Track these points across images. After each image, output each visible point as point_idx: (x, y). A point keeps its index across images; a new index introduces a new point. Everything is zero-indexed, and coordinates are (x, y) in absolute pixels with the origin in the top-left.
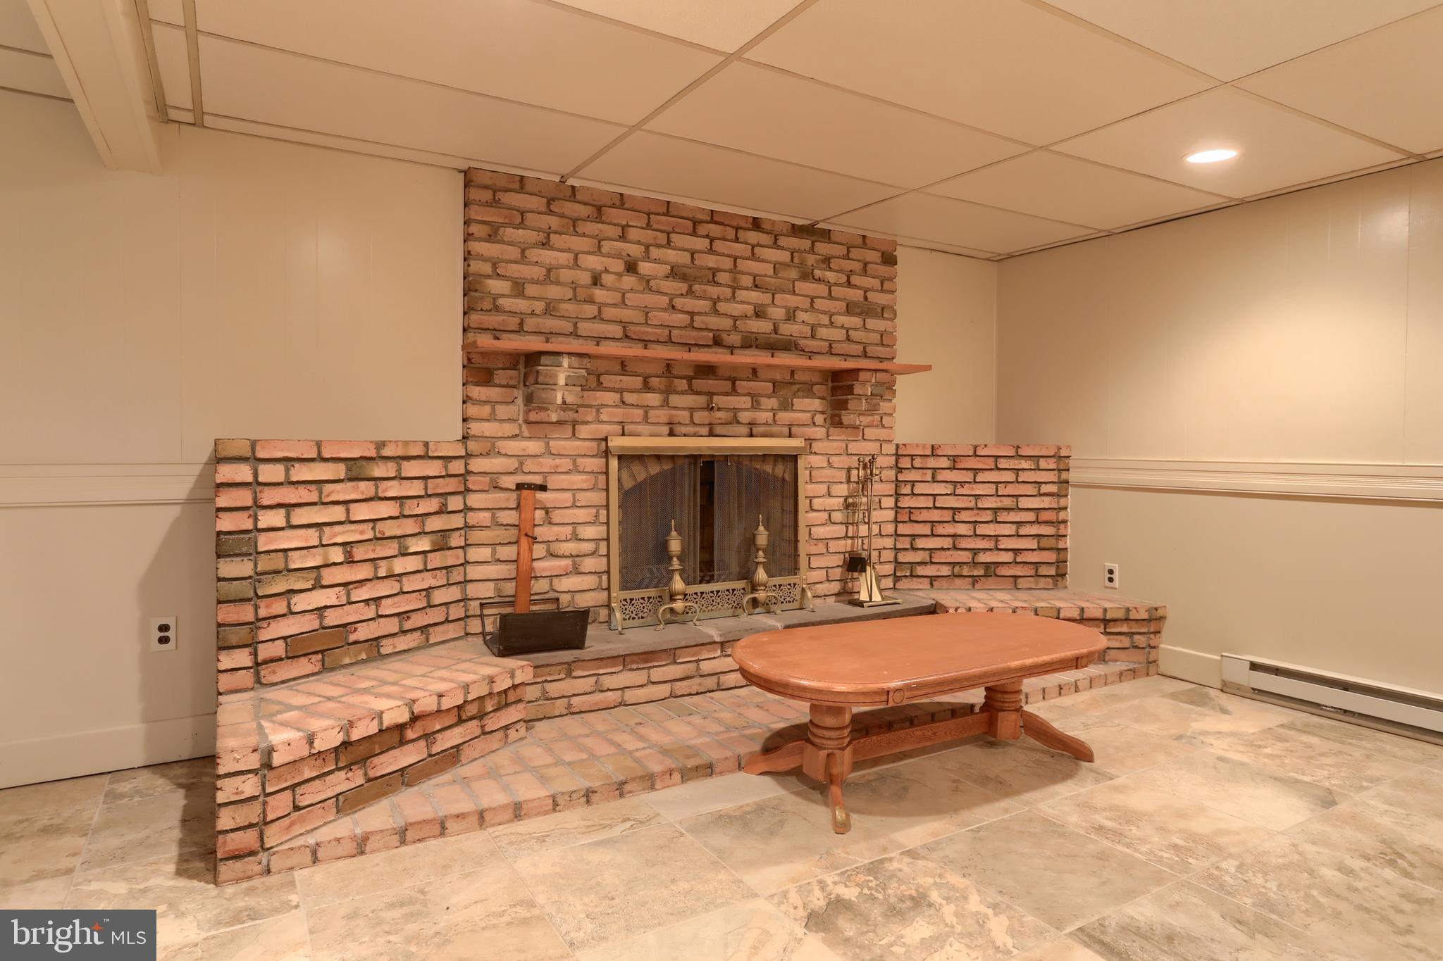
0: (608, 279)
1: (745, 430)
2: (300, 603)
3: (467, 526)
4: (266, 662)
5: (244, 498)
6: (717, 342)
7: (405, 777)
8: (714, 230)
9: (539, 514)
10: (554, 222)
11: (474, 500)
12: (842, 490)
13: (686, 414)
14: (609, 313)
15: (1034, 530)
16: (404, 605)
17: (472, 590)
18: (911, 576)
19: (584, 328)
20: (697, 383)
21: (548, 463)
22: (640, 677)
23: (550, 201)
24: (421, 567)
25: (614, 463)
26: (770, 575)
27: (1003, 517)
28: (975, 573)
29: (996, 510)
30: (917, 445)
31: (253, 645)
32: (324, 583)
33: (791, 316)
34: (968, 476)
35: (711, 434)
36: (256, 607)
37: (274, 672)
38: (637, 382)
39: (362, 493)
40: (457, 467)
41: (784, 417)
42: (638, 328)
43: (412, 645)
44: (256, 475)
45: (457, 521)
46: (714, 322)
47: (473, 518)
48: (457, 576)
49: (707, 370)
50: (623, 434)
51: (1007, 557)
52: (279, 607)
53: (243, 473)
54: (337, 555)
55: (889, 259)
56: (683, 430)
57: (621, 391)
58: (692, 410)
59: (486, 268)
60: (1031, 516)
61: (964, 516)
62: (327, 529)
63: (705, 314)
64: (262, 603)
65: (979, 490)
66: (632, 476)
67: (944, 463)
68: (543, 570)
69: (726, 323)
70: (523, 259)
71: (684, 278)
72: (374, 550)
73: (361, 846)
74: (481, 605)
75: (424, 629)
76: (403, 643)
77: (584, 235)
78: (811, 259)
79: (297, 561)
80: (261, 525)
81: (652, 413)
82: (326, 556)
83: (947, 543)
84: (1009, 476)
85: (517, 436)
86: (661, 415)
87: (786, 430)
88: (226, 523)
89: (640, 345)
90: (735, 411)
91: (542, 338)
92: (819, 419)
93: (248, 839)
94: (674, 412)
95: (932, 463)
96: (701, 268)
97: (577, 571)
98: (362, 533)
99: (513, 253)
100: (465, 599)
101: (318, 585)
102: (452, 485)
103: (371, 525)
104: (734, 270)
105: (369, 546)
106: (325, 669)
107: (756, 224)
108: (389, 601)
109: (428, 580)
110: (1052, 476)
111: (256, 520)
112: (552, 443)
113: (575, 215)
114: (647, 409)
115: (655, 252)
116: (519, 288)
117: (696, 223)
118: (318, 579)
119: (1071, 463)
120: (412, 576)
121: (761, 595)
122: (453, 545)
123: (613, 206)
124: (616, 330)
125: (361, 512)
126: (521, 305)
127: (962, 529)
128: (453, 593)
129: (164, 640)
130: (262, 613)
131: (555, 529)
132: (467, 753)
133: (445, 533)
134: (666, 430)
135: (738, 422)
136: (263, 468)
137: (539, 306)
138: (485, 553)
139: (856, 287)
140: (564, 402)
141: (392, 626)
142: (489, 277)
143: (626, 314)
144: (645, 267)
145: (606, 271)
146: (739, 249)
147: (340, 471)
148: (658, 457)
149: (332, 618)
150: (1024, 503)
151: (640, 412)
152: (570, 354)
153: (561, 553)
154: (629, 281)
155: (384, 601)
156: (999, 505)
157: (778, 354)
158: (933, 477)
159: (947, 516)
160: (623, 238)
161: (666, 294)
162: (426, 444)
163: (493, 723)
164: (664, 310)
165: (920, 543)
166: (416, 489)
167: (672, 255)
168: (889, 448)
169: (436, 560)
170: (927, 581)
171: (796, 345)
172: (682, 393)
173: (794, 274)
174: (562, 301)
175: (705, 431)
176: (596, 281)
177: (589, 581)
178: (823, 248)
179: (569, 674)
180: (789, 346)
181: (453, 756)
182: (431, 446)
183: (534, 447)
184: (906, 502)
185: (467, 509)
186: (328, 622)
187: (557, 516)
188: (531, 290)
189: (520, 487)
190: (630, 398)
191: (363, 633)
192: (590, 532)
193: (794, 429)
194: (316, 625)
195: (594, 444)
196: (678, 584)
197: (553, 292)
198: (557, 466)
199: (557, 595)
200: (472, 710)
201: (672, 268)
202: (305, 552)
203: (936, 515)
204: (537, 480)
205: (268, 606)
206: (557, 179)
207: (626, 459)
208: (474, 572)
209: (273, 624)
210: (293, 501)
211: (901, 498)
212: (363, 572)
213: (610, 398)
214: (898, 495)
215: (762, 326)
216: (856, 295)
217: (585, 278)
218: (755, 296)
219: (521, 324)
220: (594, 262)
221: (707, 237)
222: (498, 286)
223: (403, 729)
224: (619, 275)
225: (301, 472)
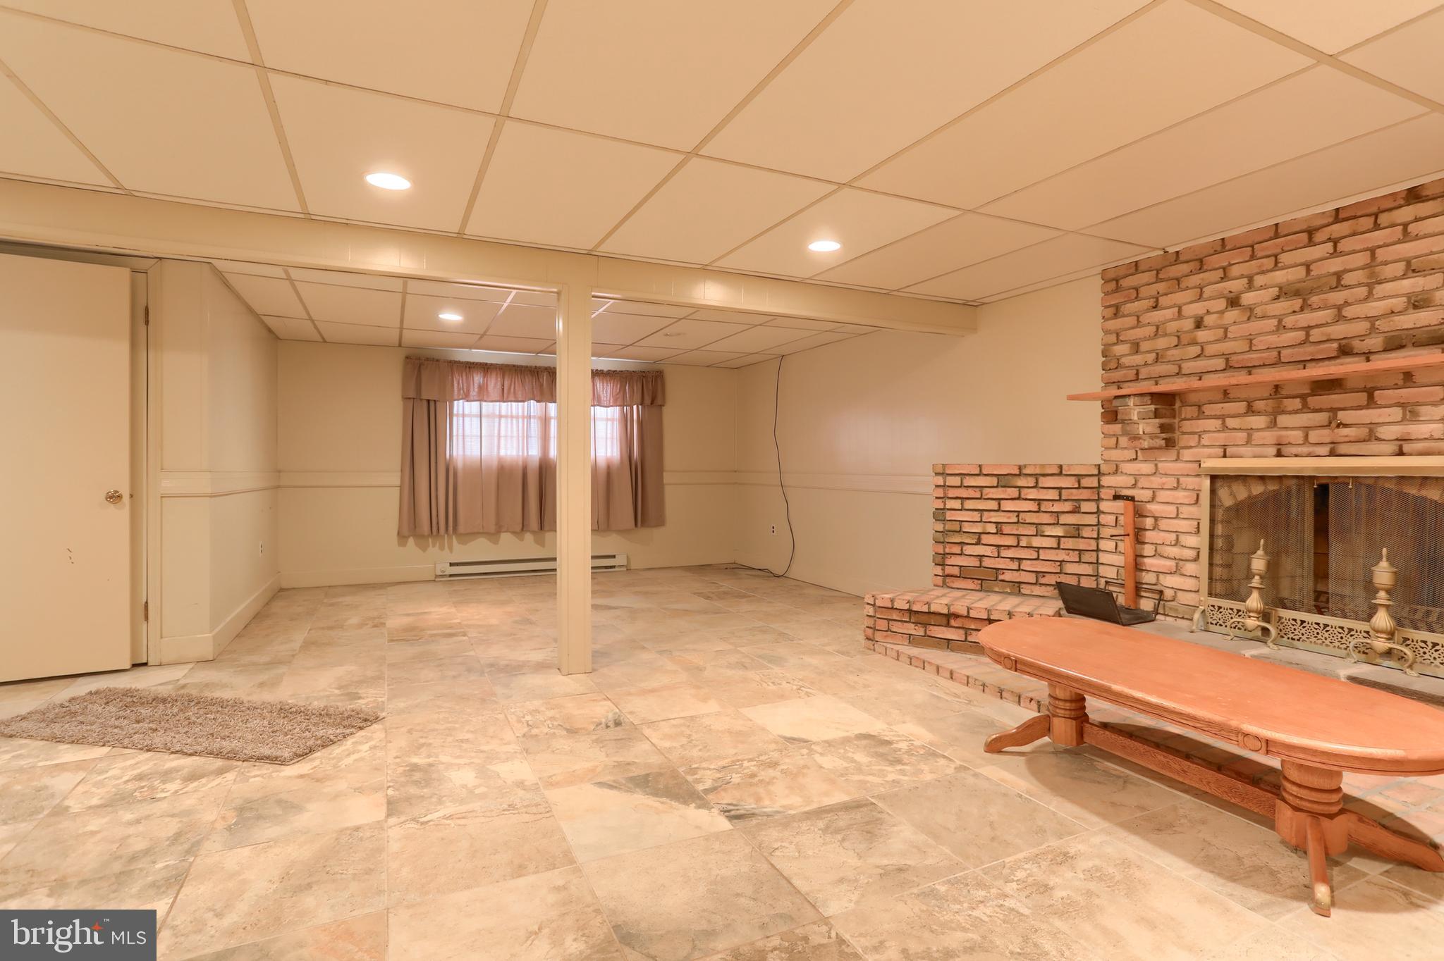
0: (1209, 320)
1: (1390, 448)
2: (969, 550)
3: (1098, 524)
4: (949, 575)
5: (941, 492)
6: (1345, 351)
7: (948, 644)
8: (1339, 230)
9: (1150, 522)
10: (1161, 287)
11: (1105, 506)
13: (1298, 433)
14: (1210, 349)
16: (1040, 567)
19: (1188, 367)
20: (1313, 401)
21: (1157, 481)
23: (1158, 271)
24: (1055, 546)
25: (1208, 483)
31: (941, 565)
32: (982, 542)
35: (1332, 454)
36: (945, 548)
37: (953, 582)
38: (1242, 407)
39: (1009, 495)
40: (1093, 482)
42: (1240, 357)
43: (1046, 594)
44: (945, 482)
45: (1092, 520)
46: (1340, 330)
47: (1103, 519)
48: (1090, 558)
49: (1333, 385)
50: (1225, 456)
52: (957, 550)
53: (940, 481)
54: (992, 528)
56: (1294, 450)
57: (1222, 418)
58: (1306, 430)
59: (1116, 338)
62: (985, 513)
63: (1327, 324)
64: (948, 546)
66: (1232, 494)
68: (1152, 565)
69: (1359, 328)
70: (1139, 324)
71: (1297, 293)
72: (1017, 530)
74: (1107, 582)
76: (1037, 590)
77: (1187, 288)
79: (967, 527)
80: (947, 507)
81: (1256, 435)
82: (984, 528)
85: (1134, 459)
86: (1270, 436)
89: (1244, 372)
90: (1374, 426)
91: (1152, 382)
93: (870, 633)
94: (1284, 433)
96: (1319, 277)
97: (1177, 571)
98: (1009, 518)
99: (1131, 321)
101: (980, 543)
102: (1086, 494)
103: (1016, 514)
104: (1371, 264)
105: (1015, 526)
106: (983, 590)
108: (1029, 562)
109: (1061, 556)
111: (945, 504)
112: (1160, 465)
113: (1180, 274)
114: (1250, 432)
115: (1259, 280)
116: (1136, 348)
117: (1310, 232)
118: (979, 539)
120: (1047, 550)
121: (1380, 644)
122: (1085, 536)
123: (1216, 252)
124: (1219, 363)
126: (1137, 359)
128: (1085, 569)
130: (947, 550)
131: (1162, 534)
133: (1078, 527)
134: (1273, 451)
135: (1380, 440)
136: (949, 478)
137: (1152, 356)
138: (1111, 546)
140: (1144, 433)
141: (1031, 578)
142: (1114, 344)
143: (1227, 347)
144: (1248, 298)
145: (1208, 312)
146: (1381, 236)
147: (994, 481)
148: (1262, 478)
149: (987, 563)
151: (1245, 435)
153: (1166, 555)
154: (1233, 314)
155: (1024, 561)
160: (1228, 277)
161: (1274, 317)
162: (1061, 467)
164: (1272, 333)
166: (1052, 495)
167: (1280, 277)
169: (1069, 543)
172: (1296, 412)
174: (1168, 349)
175: (1325, 450)
176: (1199, 324)
177: (1184, 581)
182: (1064, 467)
183: (1146, 468)
185: (1100, 512)
186: (984, 564)
187: (1163, 524)
188: (1145, 346)
190: (1231, 422)
191: (1007, 576)
192: (1192, 541)
194: (977, 564)
196: (1255, 602)
197: (1161, 343)
198: (1164, 484)
199: (1162, 588)
201: (1281, 288)
202: (971, 523)
204: (1147, 494)
205: (950, 548)
207: (1219, 479)
208: (1103, 558)
209: (953, 557)
210: (965, 496)
212: (1010, 541)
213: (1214, 424)
215: (1424, 319)
217: (1188, 324)
218: (1409, 284)
219: (1137, 374)
220: (1197, 309)
221: (1329, 240)
222: (1121, 349)
223: (948, 618)
224: (1222, 312)
225: (970, 481)
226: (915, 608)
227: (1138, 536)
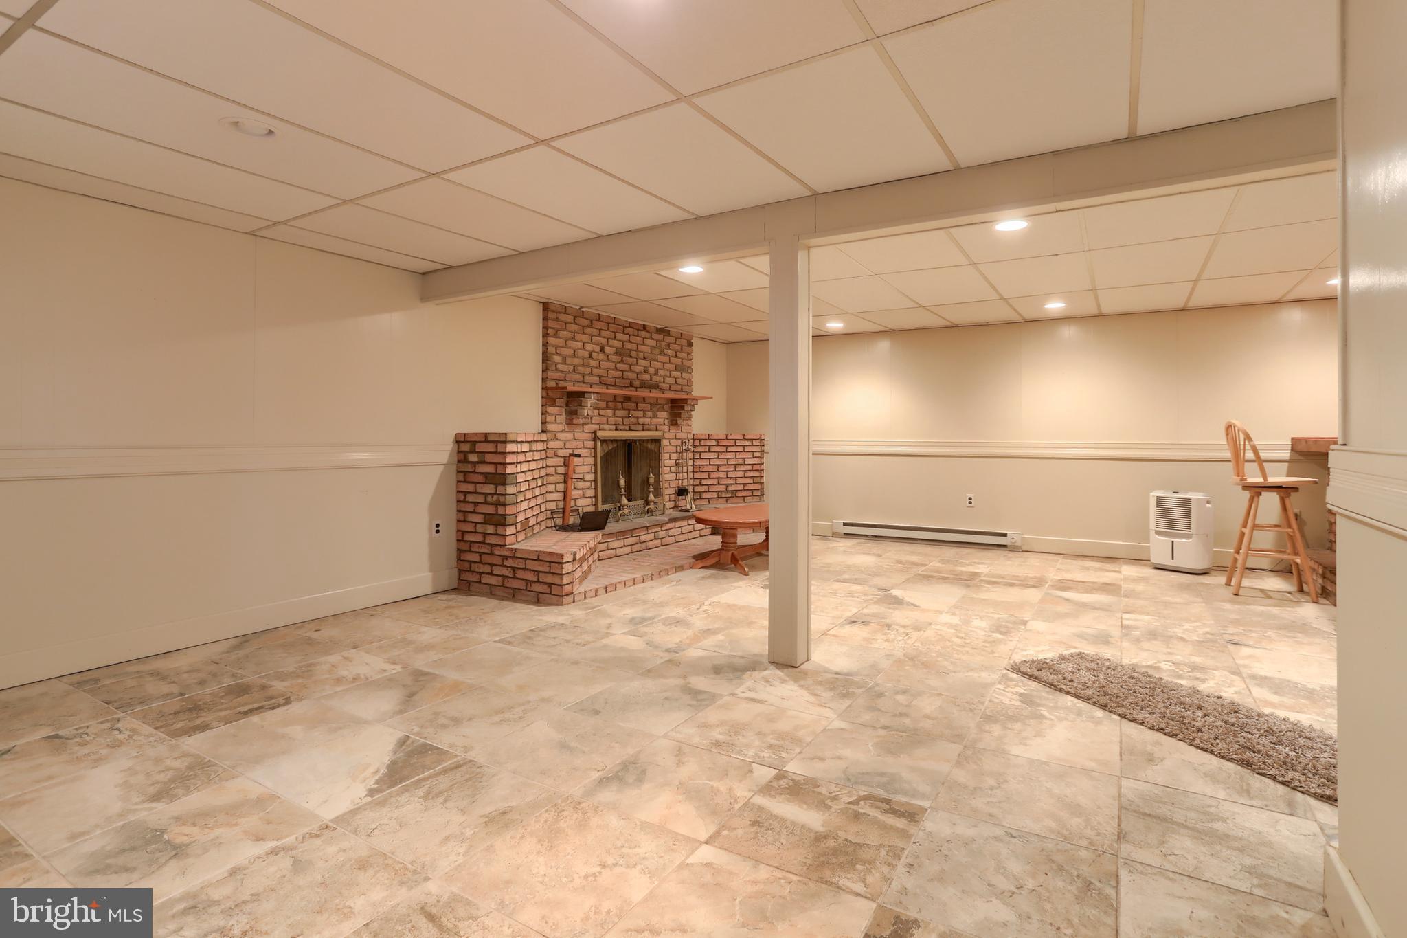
0: (594, 355)
1: (641, 427)
3: (547, 474)
6: (631, 385)
8: (631, 331)
10: (576, 328)
11: (550, 462)
12: (674, 456)
13: (621, 419)
14: (595, 371)
15: (752, 474)
17: (548, 505)
18: (700, 498)
20: (625, 405)
21: (575, 444)
22: (622, 543)
23: (575, 317)
24: (540, 493)
25: (599, 444)
26: (655, 497)
27: (738, 468)
28: (728, 496)
29: (735, 465)
30: (702, 434)
31: (515, 524)
33: (656, 372)
34: (724, 449)
35: (630, 429)
37: (518, 537)
38: (605, 404)
39: (531, 457)
40: (545, 446)
41: (655, 421)
42: (604, 379)
45: (545, 472)
46: (630, 375)
47: (548, 470)
48: (545, 498)
49: (628, 399)
50: (601, 430)
51: (741, 487)
54: (527, 485)
55: (690, 344)
56: (621, 427)
57: (599, 409)
58: (623, 418)
59: (552, 350)
60: (749, 468)
61: (722, 468)
63: (627, 371)
65: (729, 456)
67: (714, 443)
69: (634, 376)
70: (566, 345)
71: (620, 354)
74: (552, 513)
75: (540, 523)
77: (586, 334)
78: (663, 344)
80: (517, 470)
81: (610, 419)
83: (715, 481)
84: (741, 449)
85: (563, 431)
86: (612, 420)
87: (655, 427)
89: (606, 387)
90: (638, 418)
92: (666, 421)
94: (617, 419)
95: (709, 443)
96: (626, 349)
97: (584, 496)
98: (531, 476)
99: (563, 342)
100: (547, 510)
102: (544, 454)
103: (532, 472)
104: (637, 350)
107: (644, 327)
109: (540, 500)
110: (758, 449)
112: (576, 434)
113: (584, 324)
114: (608, 417)
115: (611, 342)
116: (564, 360)
117: (624, 328)
118: (525, 496)
119: (765, 442)
120: (538, 498)
121: (652, 506)
122: (545, 483)
123: (596, 320)
124: (596, 379)
125: (531, 466)
126: (565, 367)
127: (722, 475)
128: (545, 507)
129: (437, 531)
131: (577, 475)
133: (544, 477)
134: (614, 427)
135: (639, 424)
138: (552, 487)
139: (679, 358)
140: (588, 415)
141: (535, 520)
142: (554, 354)
143: (601, 372)
144: (607, 349)
145: (594, 351)
146: (639, 340)
148: (613, 441)
150: (747, 461)
151: (605, 419)
152: (594, 393)
153: (578, 487)
154: (601, 356)
155: (534, 508)
156: (737, 463)
157: (652, 390)
158: (709, 450)
159: (715, 468)
160: (599, 335)
161: (614, 362)
164: (613, 370)
165: (704, 482)
167: (616, 343)
168: (691, 437)
169: (542, 490)
170: (707, 500)
171: (658, 386)
172: (620, 409)
173: (657, 351)
174: (579, 365)
175: (627, 428)
176: (590, 356)
177: (588, 501)
178: (668, 339)
180: (655, 386)
181: (590, 569)
183: (569, 436)
184: (698, 462)
185: (547, 466)
187: (578, 469)
188: (568, 360)
190: (602, 412)
191: (531, 523)
192: (592, 476)
193: (658, 427)
195: (590, 434)
196: (625, 501)
197: (576, 361)
198: (579, 445)
201: (616, 349)
203: (710, 468)
206: (578, 308)
207: (604, 441)
208: (549, 497)
211: (695, 460)
212: (531, 494)
214: (694, 459)
215: (646, 377)
216: (678, 361)
217: (586, 355)
218: (643, 362)
219: (566, 377)
220: (589, 347)
221: (628, 334)
224: (598, 352)
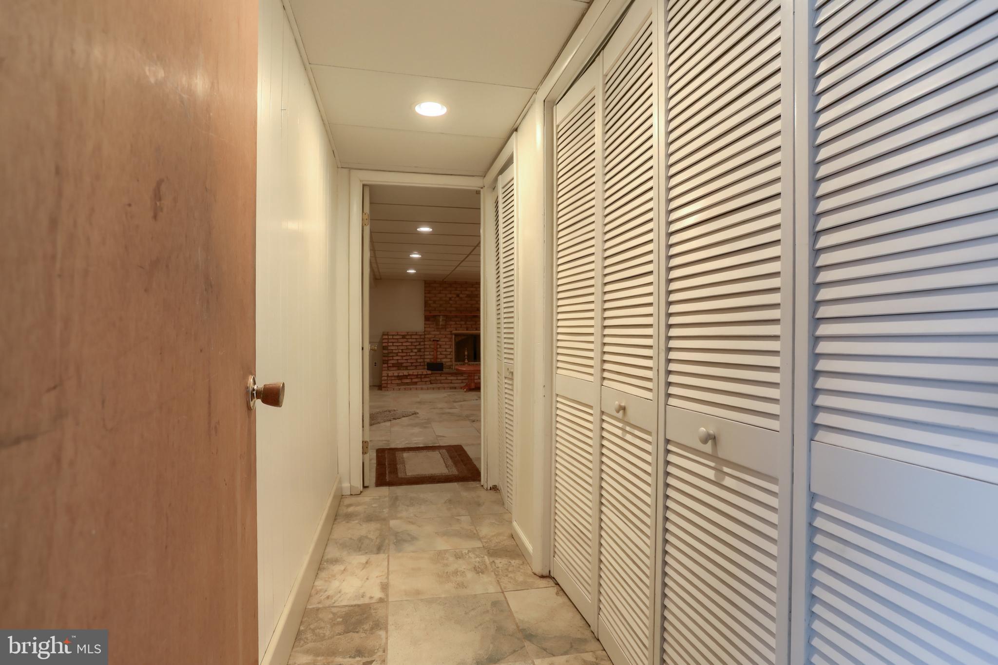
0: (453, 299)
2: (395, 358)
3: (424, 348)
4: (390, 367)
5: (386, 341)
7: (407, 384)
9: (438, 346)
10: (441, 289)
11: (426, 343)
14: (453, 306)
16: (412, 361)
17: (426, 360)
21: (440, 336)
22: (455, 378)
23: (441, 285)
25: (454, 336)
31: (387, 364)
38: (460, 319)
39: (405, 341)
40: (423, 337)
44: (388, 337)
45: (422, 347)
47: (426, 346)
48: (423, 357)
50: (456, 330)
52: (391, 358)
53: (386, 337)
54: (400, 351)
57: (455, 321)
59: (428, 299)
62: (399, 347)
66: (459, 338)
68: (439, 357)
70: (436, 296)
73: (400, 389)
74: (427, 363)
75: (416, 366)
77: (448, 290)
79: (394, 351)
80: (389, 345)
81: (462, 326)
82: (398, 351)
85: (434, 331)
86: (465, 326)
88: (384, 345)
89: (460, 312)
91: (439, 312)
93: (386, 385)
97: (446, 358)
98: (405, 348)
99: (434, 295)
100: (424, 362)
101: (397, 356)
102: (422, 340)
103: (406, 346)
105: (406, 350)
106: (398, 370)
109: (416, 357)
112: (441, 332)
113: (446, 287)
115: (463, 292)
116: (434, 302)
117: (472, 285)
118: (397, 354)
122: (422, 351)
123: (454, 284)
124: (455, 309)
125: (404, 344)
128: (422, 360)
129: (375, 365)
130: (389, 359)
131: (442, 349)
132: (418, 383)
133: (420, 349)
134: (465, 329)
136: (390, 336)
137: (439, 306)
138: (428, 353)
140: (443, 324)
141: (410, 364)
143: (456, 306)
144: (461, 296)
145: (452, 297)
147: (401, 337)
148: (464, 335)
149: (399, 361)
151: (460, 326)
153: (443, 354)
154: (457, 299)
155: (408, 360)
160: (456, 290)
161: (466, 301)
162: (416, 332)
163: (423, 380)
166: (414, 340)
167: (467, 292)
169: (418, 354)
172: (470, 321)
174: (443, 304)
175: (475, 329)
176: (450, 299)
177: (449, 360)
179: (441, 376)
181: (416, 383)
182: (418, 333)
183: (438, 333)
185: (424, 345)
187: (442, 347)
188: (437, 302)
189: (434, 340)
190: (458, 323)
191: (405, 365)
192: (449, 350)
194: (397, 362)
195: (450, 332)
196: (466, 361)
197: (441, 302)
198: (442, 337)
199: (441, 361)
200: (419, 376)
201: (467, 295)
204: (438, 339)
206: (443, 280)
207: (456, 335)
208: (426, 357)
209: (390, 361)
210: (394, 342)
212: (405, 354)
213: (453, 323)
217: (448, 299)
219: (435, 309)
220: (450, 296)
222: (430, 302)
223: (406, 377)
224: (455, 297)
225: (395, 337)
226: (400, 375)
227: (436, 349)
